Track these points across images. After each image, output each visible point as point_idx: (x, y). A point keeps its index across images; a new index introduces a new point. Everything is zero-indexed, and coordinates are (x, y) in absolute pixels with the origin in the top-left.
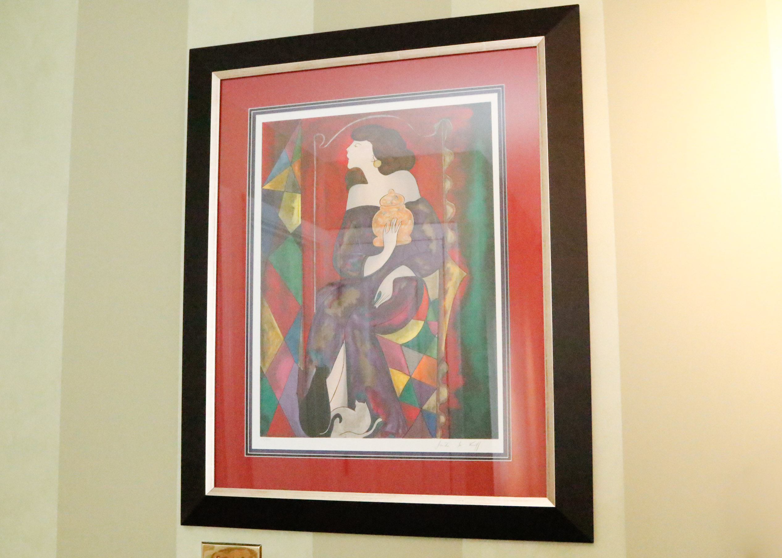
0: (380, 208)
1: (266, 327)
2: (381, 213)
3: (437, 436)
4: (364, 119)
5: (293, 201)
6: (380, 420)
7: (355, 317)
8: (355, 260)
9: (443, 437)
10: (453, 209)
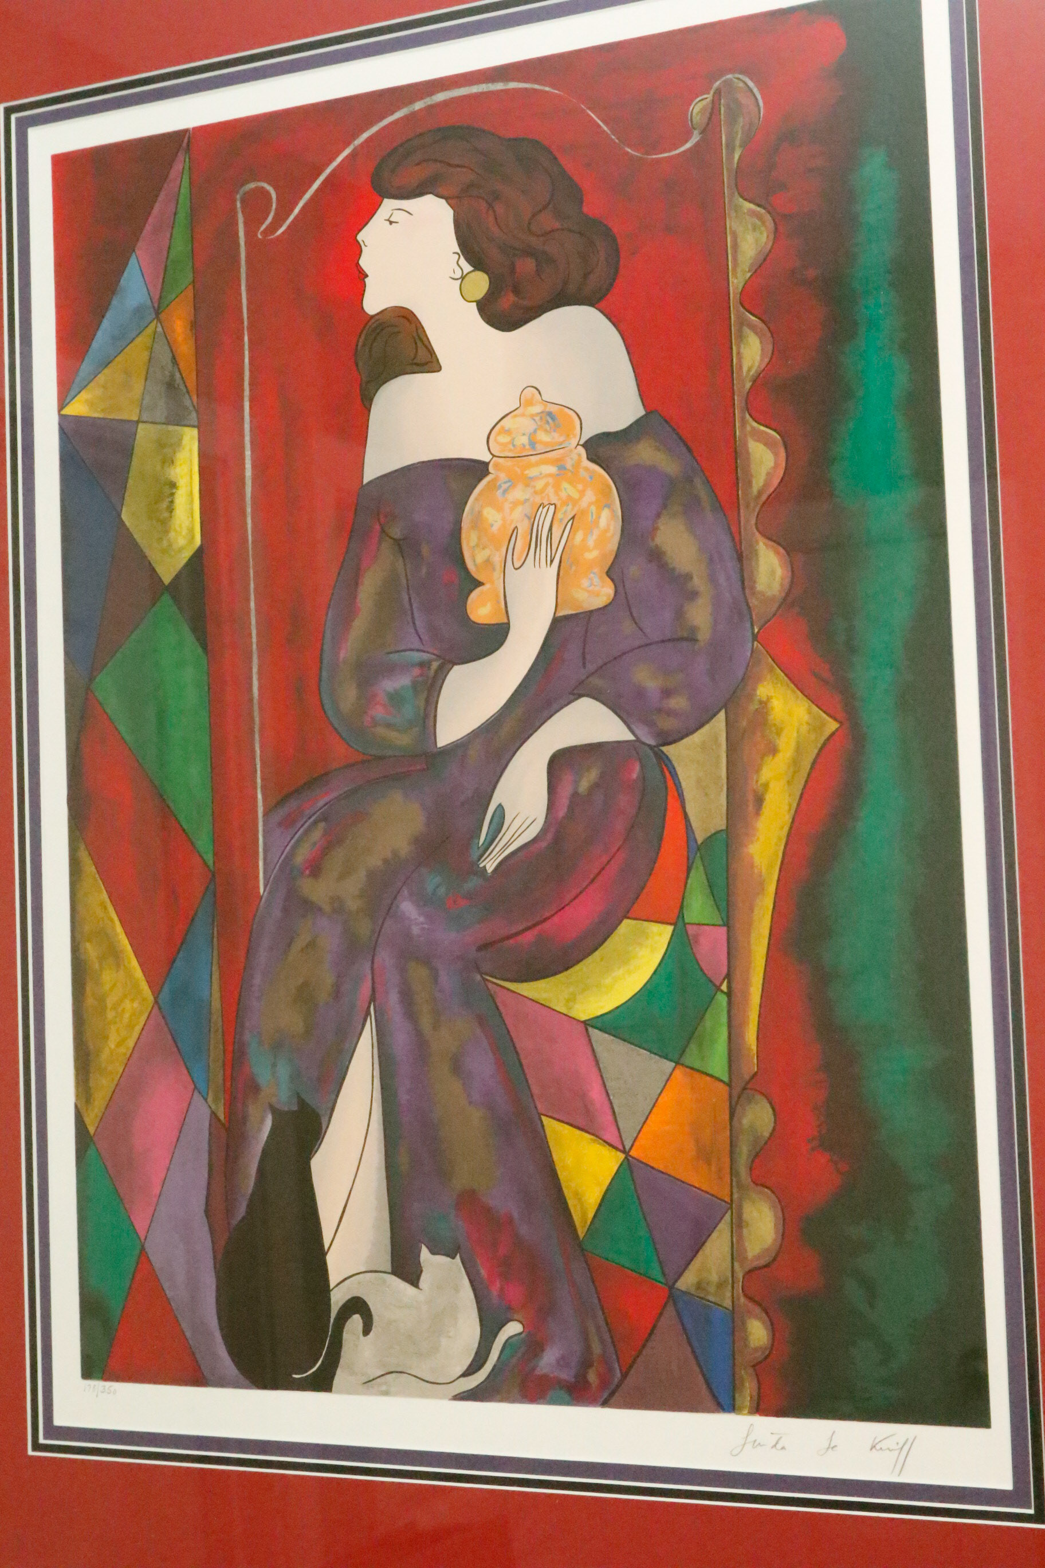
0: (491, 468)
1: (91, 951)
2: (493, 486)
3: (738, 1403)
4: (418, 105)
5: (169, 461)
6: (513, 1328)
7: (407, 908)
8: (402, 682)
9: (760, 1408)
10: (776, 455)
